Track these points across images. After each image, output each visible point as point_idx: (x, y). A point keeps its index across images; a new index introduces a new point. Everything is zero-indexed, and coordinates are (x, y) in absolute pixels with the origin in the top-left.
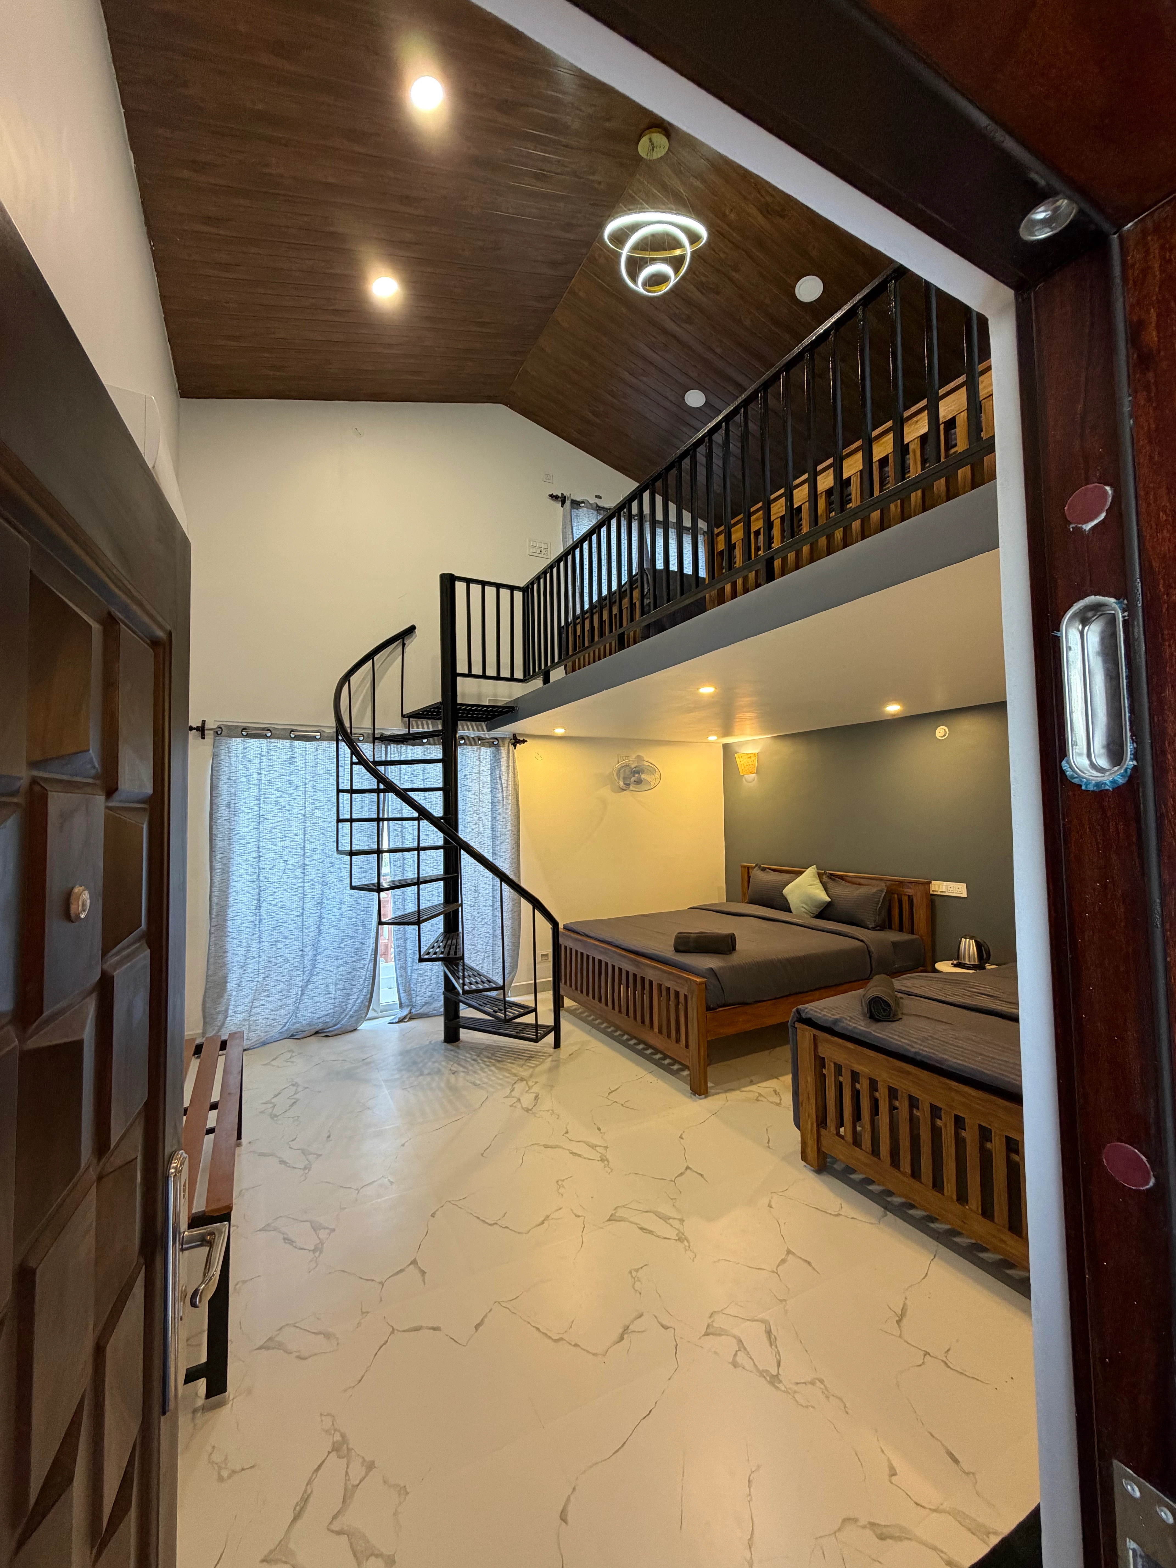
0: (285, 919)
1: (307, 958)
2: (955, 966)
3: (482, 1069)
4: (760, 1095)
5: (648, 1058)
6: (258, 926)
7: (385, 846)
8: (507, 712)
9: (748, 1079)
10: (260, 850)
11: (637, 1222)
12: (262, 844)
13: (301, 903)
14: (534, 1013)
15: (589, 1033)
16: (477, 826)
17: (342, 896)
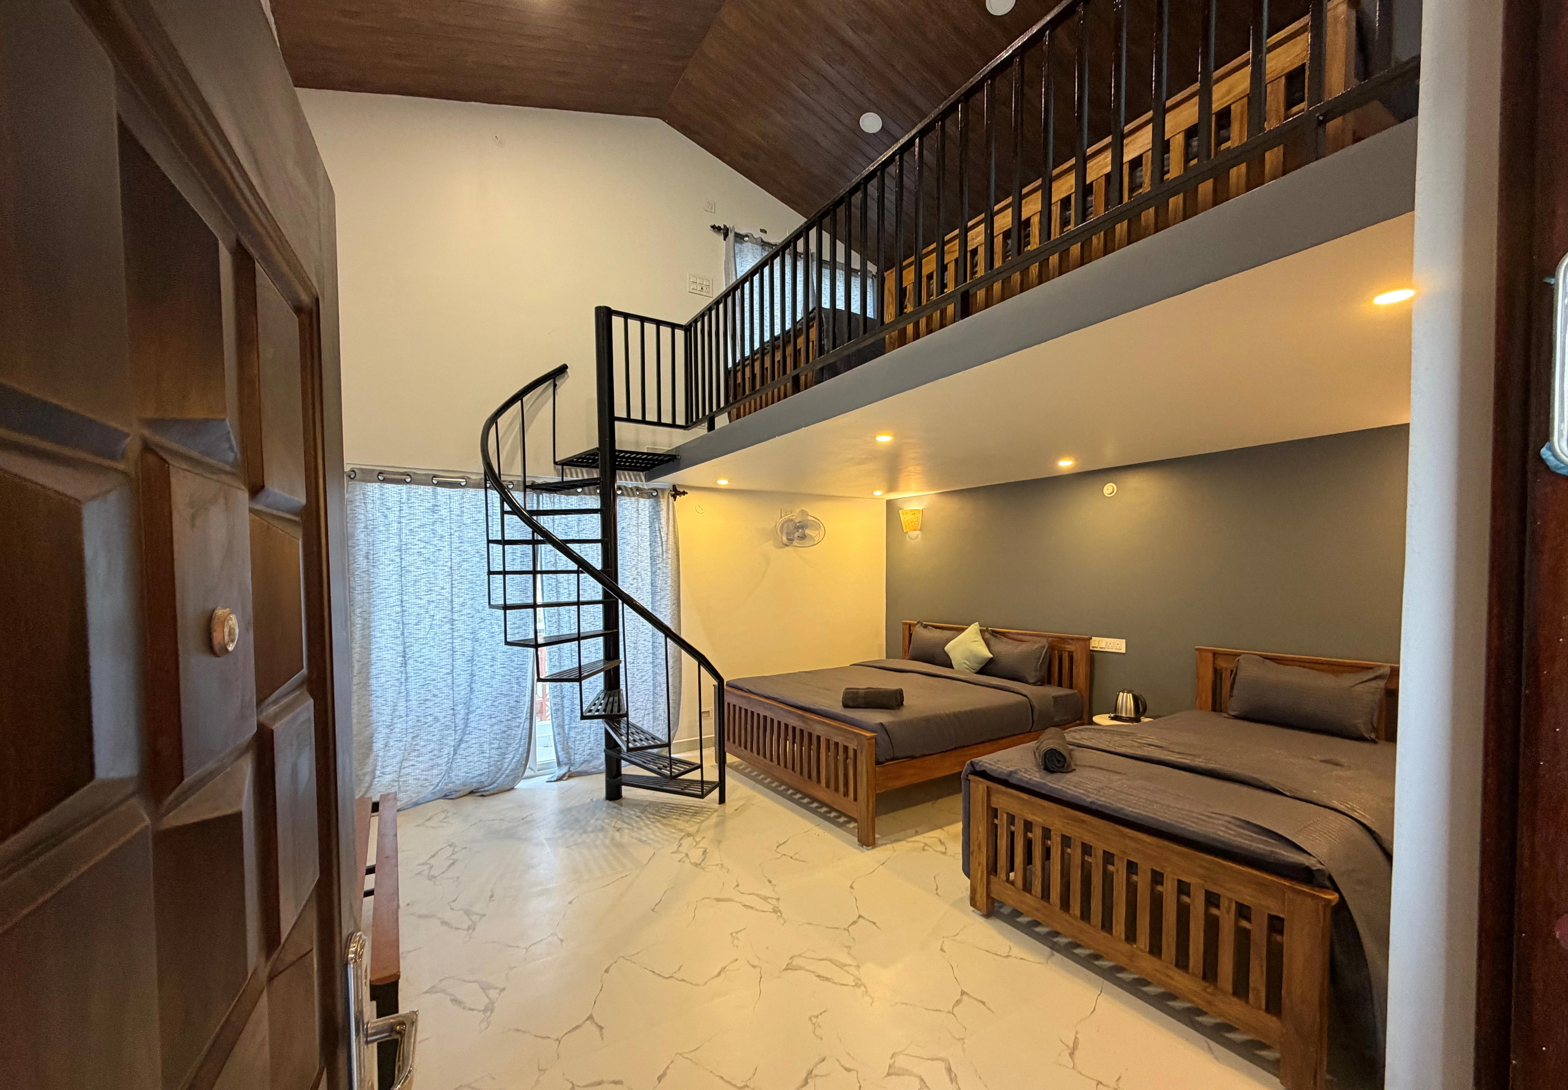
0: (434, 676)
1: (459, 716)
2: (1112, 719)
3: (647, 825)
4: (926, 844)
5: (814, 811)
6: (404, 684)
7: (539, 601)
8: (668, 461)
9: (913, 831)
10: (404, 604)
11: (813, 970)
12: (405, 598)
13: (451, 660)
14: (700, 770)
15: (753, 788)
16: (635, 581)
17: (494, 653)
